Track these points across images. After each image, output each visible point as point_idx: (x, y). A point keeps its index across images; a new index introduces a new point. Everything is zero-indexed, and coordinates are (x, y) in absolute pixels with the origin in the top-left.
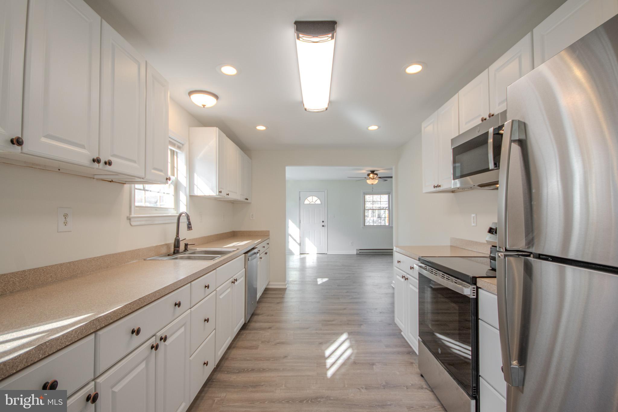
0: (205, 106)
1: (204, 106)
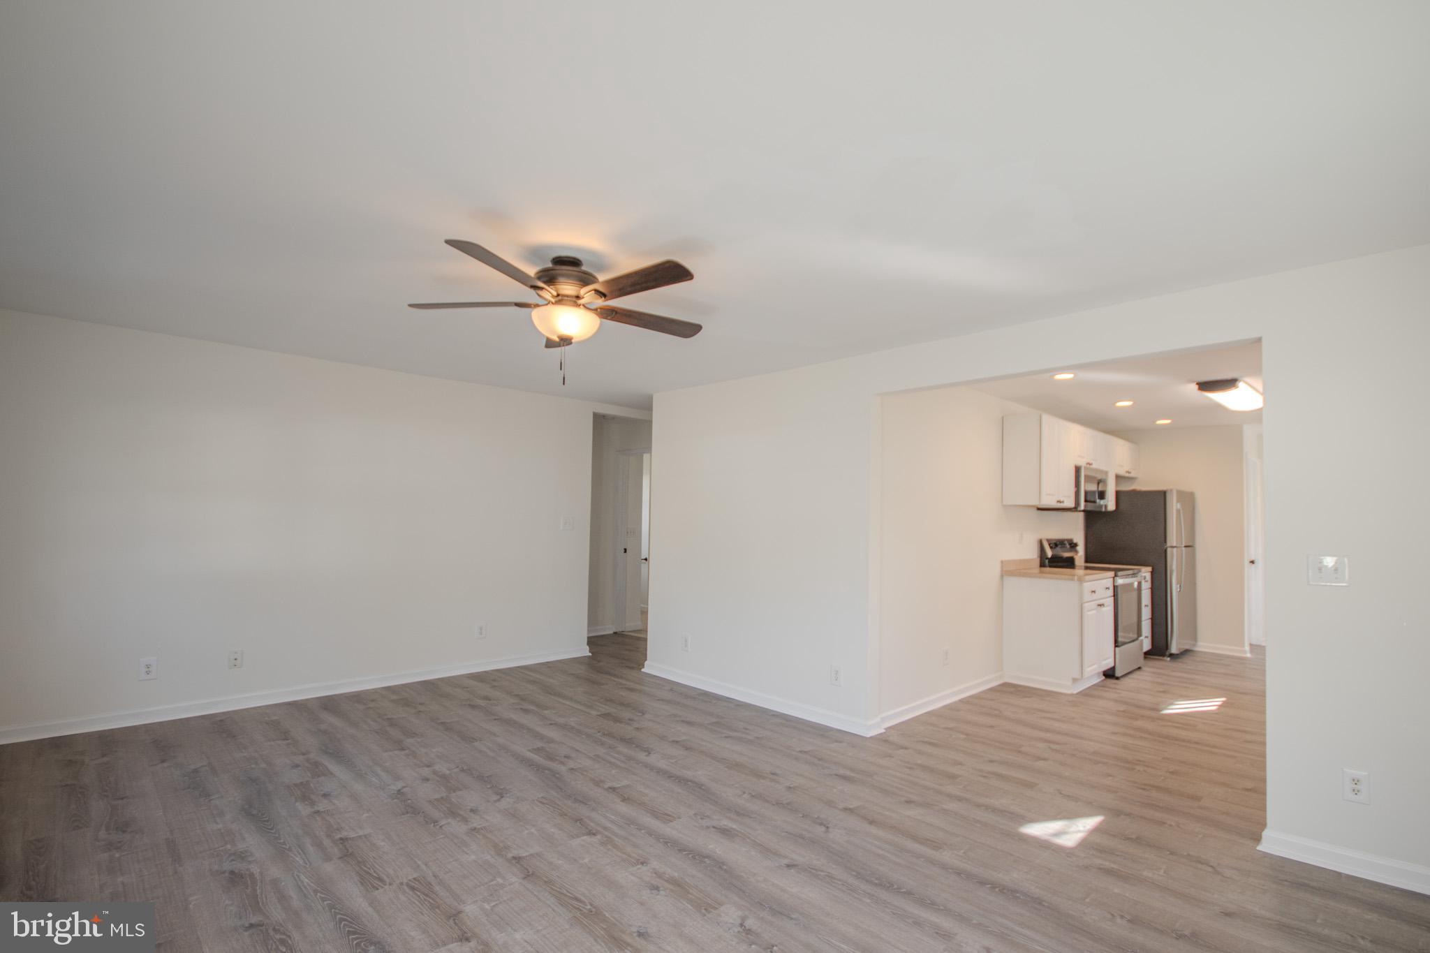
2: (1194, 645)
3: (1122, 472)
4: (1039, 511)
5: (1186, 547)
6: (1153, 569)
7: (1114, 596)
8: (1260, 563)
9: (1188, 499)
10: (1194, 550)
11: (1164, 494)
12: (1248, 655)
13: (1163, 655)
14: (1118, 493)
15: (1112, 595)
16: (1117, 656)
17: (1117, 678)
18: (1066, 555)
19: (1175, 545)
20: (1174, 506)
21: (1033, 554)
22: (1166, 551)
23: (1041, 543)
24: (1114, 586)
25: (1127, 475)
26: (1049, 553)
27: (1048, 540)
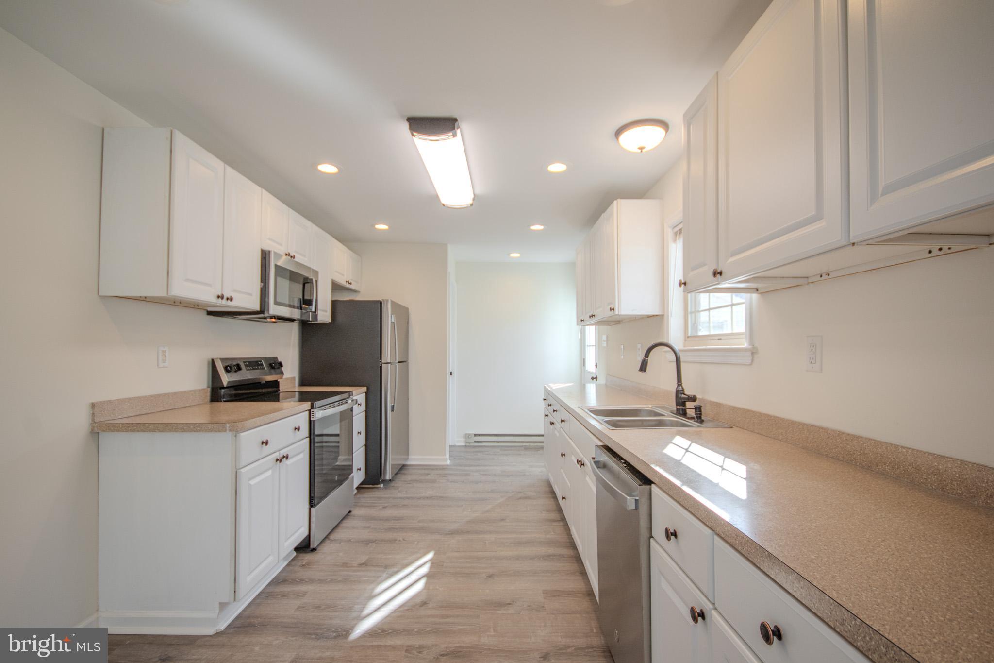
0: (644, 148)
1: (641, 149)
2: (407, 459)
3: (342, 281)
4: (211, 317)
5: (399, 362)
6: (368, 389)
7: (310, 436)
8: (455, 374)
9: (403, 313)
10: (408, 364)
11: (380, 303)
12: (449, 462)
13: (378, 483)
14: (334, 303)
15: (307, 435)
16: (313, 519)
17: (314, 550)
18: (270, 378)
19: (389, 362)
20: (389, 318)
21: (200, 382)
22: (381, 367)
23: (213, 364)
24: (310, 421)
25: (348, 285)
26: (226, 379)
27: (223, 360)
